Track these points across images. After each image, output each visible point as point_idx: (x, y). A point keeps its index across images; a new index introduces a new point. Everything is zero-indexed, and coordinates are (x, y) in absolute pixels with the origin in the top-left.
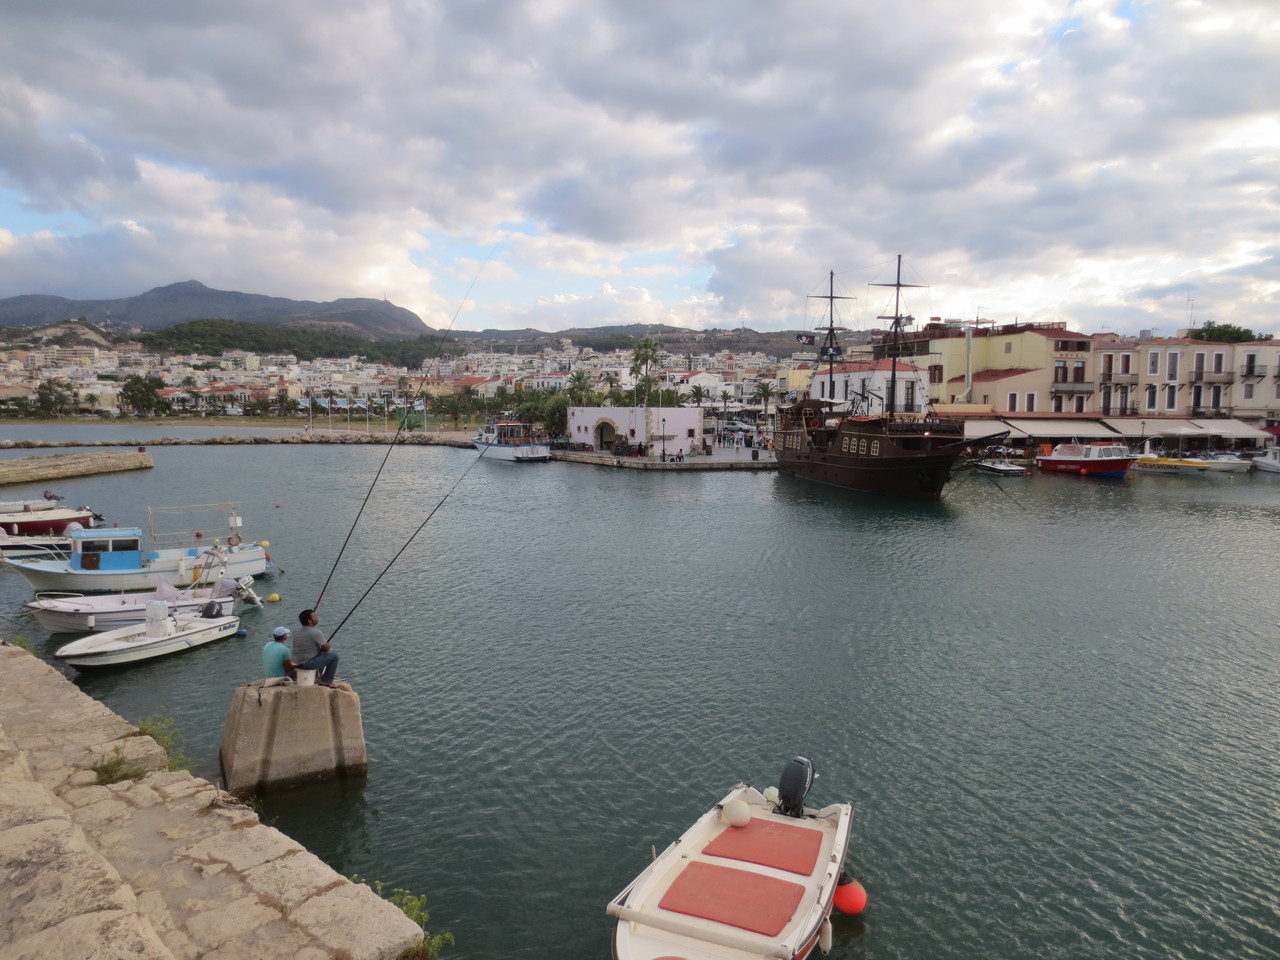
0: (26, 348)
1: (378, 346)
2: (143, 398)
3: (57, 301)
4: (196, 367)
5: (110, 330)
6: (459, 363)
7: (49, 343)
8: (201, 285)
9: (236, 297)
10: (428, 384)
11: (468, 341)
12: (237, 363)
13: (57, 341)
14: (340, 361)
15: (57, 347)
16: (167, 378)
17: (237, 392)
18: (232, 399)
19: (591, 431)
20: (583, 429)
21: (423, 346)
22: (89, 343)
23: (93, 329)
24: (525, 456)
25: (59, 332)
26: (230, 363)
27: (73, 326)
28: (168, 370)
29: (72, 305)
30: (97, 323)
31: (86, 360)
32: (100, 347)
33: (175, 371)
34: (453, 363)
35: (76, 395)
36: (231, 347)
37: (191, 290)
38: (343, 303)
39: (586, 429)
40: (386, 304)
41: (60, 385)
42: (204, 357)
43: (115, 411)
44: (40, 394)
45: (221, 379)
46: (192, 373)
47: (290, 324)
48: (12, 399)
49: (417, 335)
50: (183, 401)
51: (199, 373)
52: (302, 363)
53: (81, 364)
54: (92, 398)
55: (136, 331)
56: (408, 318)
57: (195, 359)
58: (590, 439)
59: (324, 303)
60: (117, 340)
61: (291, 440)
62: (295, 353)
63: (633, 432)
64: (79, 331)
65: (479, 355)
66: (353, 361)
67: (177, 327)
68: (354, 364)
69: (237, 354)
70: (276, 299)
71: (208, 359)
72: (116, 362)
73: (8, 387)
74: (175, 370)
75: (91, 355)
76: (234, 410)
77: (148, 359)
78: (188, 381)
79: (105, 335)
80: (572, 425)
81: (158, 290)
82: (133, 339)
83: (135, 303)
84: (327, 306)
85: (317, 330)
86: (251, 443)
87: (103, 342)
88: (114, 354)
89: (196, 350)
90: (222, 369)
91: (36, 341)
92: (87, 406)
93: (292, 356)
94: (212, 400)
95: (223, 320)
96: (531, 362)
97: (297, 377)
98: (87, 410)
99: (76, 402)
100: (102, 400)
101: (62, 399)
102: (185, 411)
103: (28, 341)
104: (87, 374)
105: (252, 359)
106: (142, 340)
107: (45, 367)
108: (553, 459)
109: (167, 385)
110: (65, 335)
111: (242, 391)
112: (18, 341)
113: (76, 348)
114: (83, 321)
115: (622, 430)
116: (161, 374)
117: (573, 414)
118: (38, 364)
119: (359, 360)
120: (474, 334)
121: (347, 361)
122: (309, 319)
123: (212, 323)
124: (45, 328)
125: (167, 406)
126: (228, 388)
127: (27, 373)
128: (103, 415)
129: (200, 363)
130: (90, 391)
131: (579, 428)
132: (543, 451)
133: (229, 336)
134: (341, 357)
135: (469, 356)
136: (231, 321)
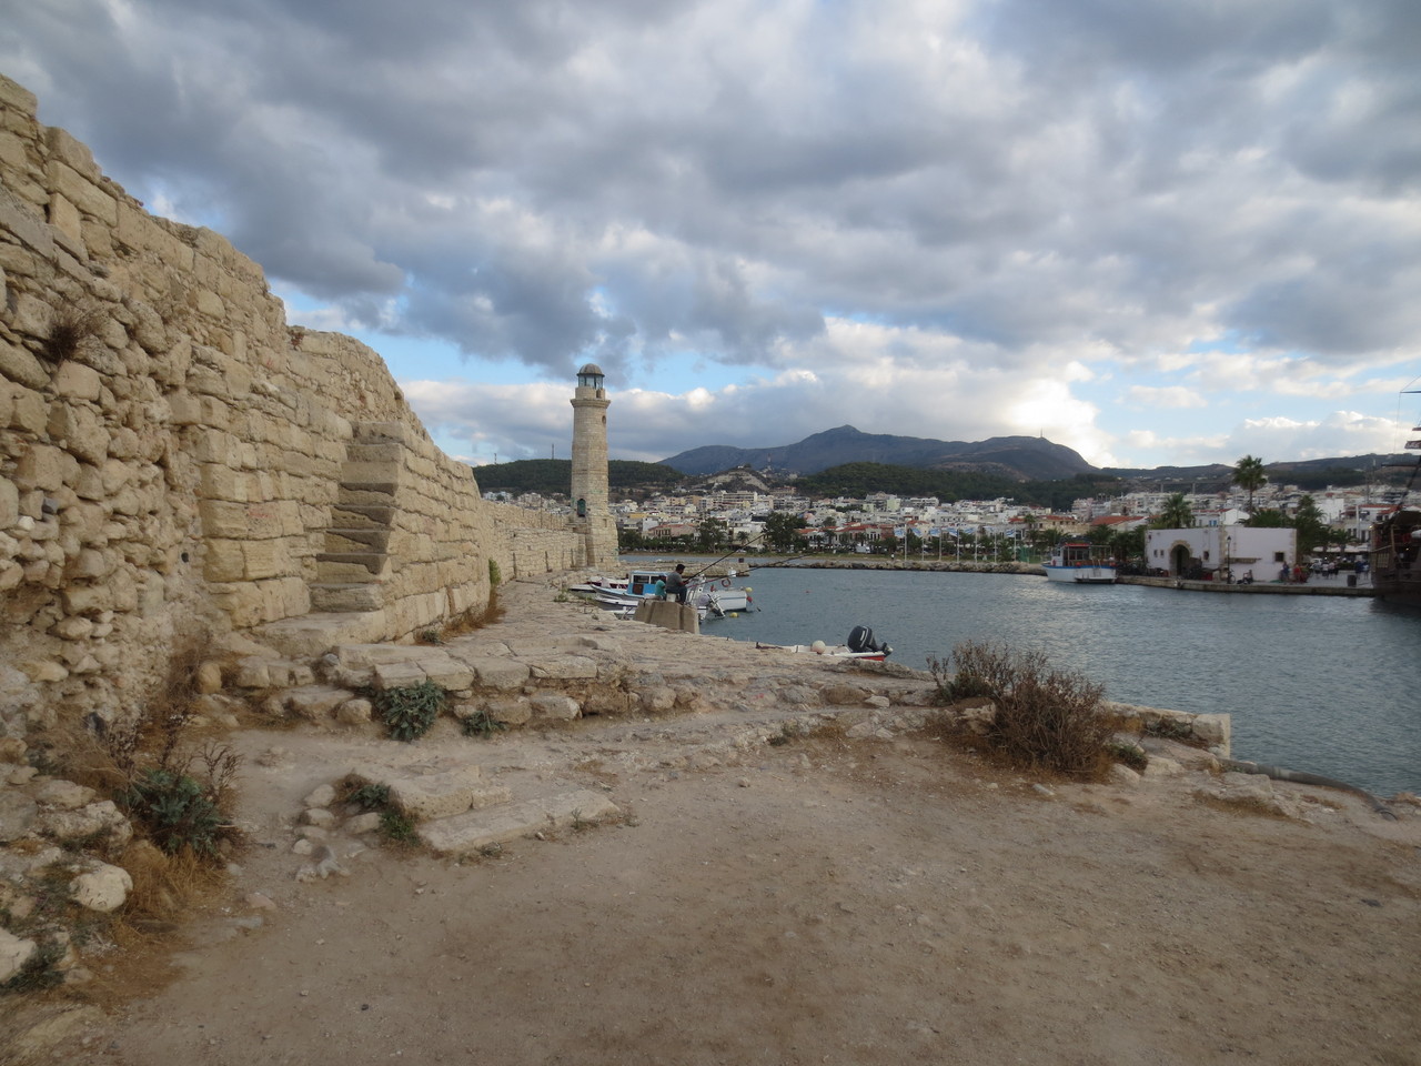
0: (701, 494)
1: (1029, 487)
2: (784, 535)
3: (731, 450)
4: (839, 509)
5: (770, 476)
6: (1115, 503)
7: (720, 488)
8: (854, 430)
9: (887, 440)
10: (1061, 523)
11: (1134, 480)
12: (879, 505)
13: (726, 486)
14: (984, 503)
15: (724, 492)
16: (811, 519)
17: (869, 531)
18: (861, 538)
19: (1167, 555)
20: (1159, 553)
21: (1079, 486)
22: (752, 488)
23: (759, 477)
24: (1085, 577)
25: (727, 478)
26: (872, 506)
27: (740, 473)
28: (813, 512)
29: (742, 453)
30: (761, 470)
31: (747, 503)
32: (760, 492)
33: (821, 513)
34: (1107, 504)
35: (731, 533)
36: (875, 490)
37: (845, 436)
38: (996, 442)
39: (1162, 553)
40: (1043, 440)
41: (718, 524)
42: (849, 500)
43: (760, 547)
44: (701, 531)
45: (859, 520)
46: (834, 515)
47: (938, 467)
48: (682, 536)
49: (1074, 474)
50: (818, 539)
51: (840, 514)
52: (944, 505)
53: (742, 508)
54: (743, 536)
55: (793, 476)
56: (1067, 457)
57: (841, 502)
58: (1164, 563)
59: (975, 443)
60: (774, 485)
61: (885, 566)
62: (938, 496)
63: (1207, 555)
64: (744, 478)
65: (1142, 495)
66: (997, 504)
67: (827, 471)
68: (998, 506)
69: (880, 496)
70: (926, 440)
71: (852, 501)
72: (772, 506)
73: (680, 526)
74: (819, 511)
75: (751, 499)
76: (863, 548)
77: (799, 502)
78: (829, 522)
79: (765, 481)
80: (1150, 550)
81: (815, 437)
82: (788, 484)
83: (796, 450)
84: (978, 446)
85: (964, 471)
86: (849, 568)
87: (763, 487)
88: (771, 498)
89: (843, 494)
90: (863, 511)
91: (709, 487)
92: (738, 543)
93: (934, 498)
94: (844, 538)
95: (869, 463)
96: (1207, 503)
97: (930, 518)
98: (736, 547)
99: (731, 540)
100: (751, 538)
101: (719, 537)
102: (820, 549)
103: (703, 487)
104: (745, 516)
105: (894, 502)
106: (795, 484)
107: (713, 510)
108: (1118, 582)
109: (808, 525)
110: (732, 481)
111: (873, 530)
112: (695, 488)
113: (739, 492)
114: (749, 469)
115: (1197, 553)
116: (806, 515)
117: (1150, 537)
118: (708, 507)
119: (1006, 502)
120: (1144, 472)
121: (991, 503)
122: (959, 460)
123: (859, 467)
124: (717, 475)
125: (805, 543)
126: (863, 528)
127: (698, 515)
128: (751, 551)
129: (843, 505)
130: (741, 530)
131: (1155, 552)
132: (1108, 574)
133: (875, 479)
134: (985, 500)
135: (1129, 496)
136: (878, 464)
